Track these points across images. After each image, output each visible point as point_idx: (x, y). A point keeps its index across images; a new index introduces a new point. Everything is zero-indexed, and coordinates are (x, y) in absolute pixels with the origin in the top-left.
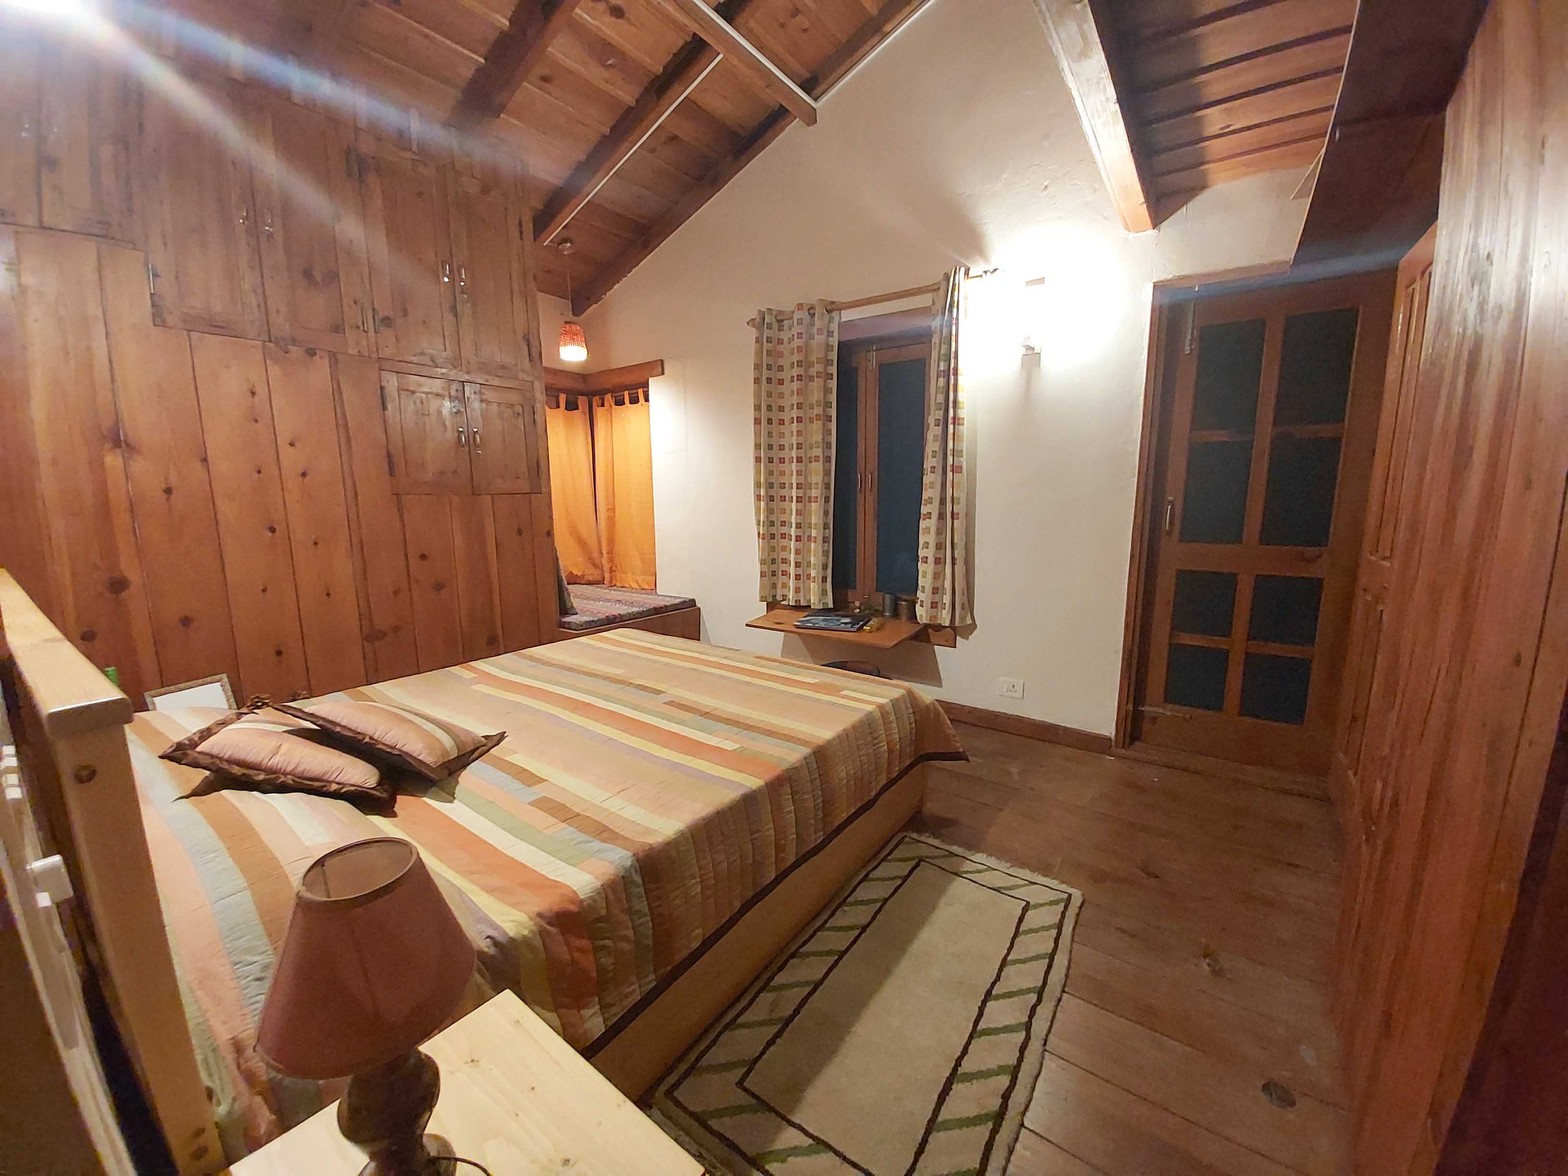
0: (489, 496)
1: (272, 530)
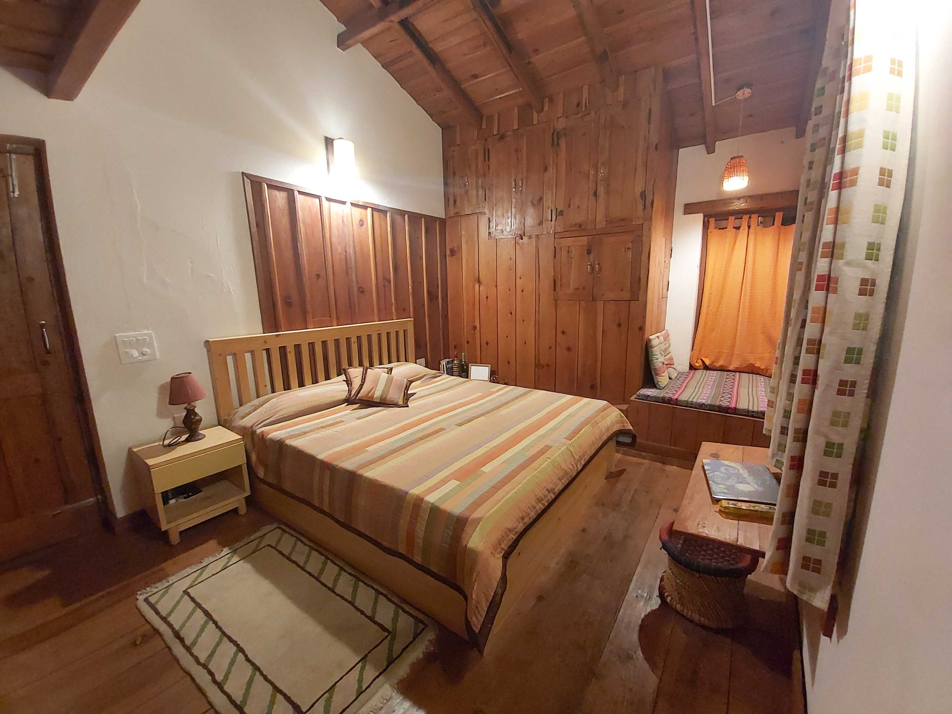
0: (603, 302)
1: (511, 314)
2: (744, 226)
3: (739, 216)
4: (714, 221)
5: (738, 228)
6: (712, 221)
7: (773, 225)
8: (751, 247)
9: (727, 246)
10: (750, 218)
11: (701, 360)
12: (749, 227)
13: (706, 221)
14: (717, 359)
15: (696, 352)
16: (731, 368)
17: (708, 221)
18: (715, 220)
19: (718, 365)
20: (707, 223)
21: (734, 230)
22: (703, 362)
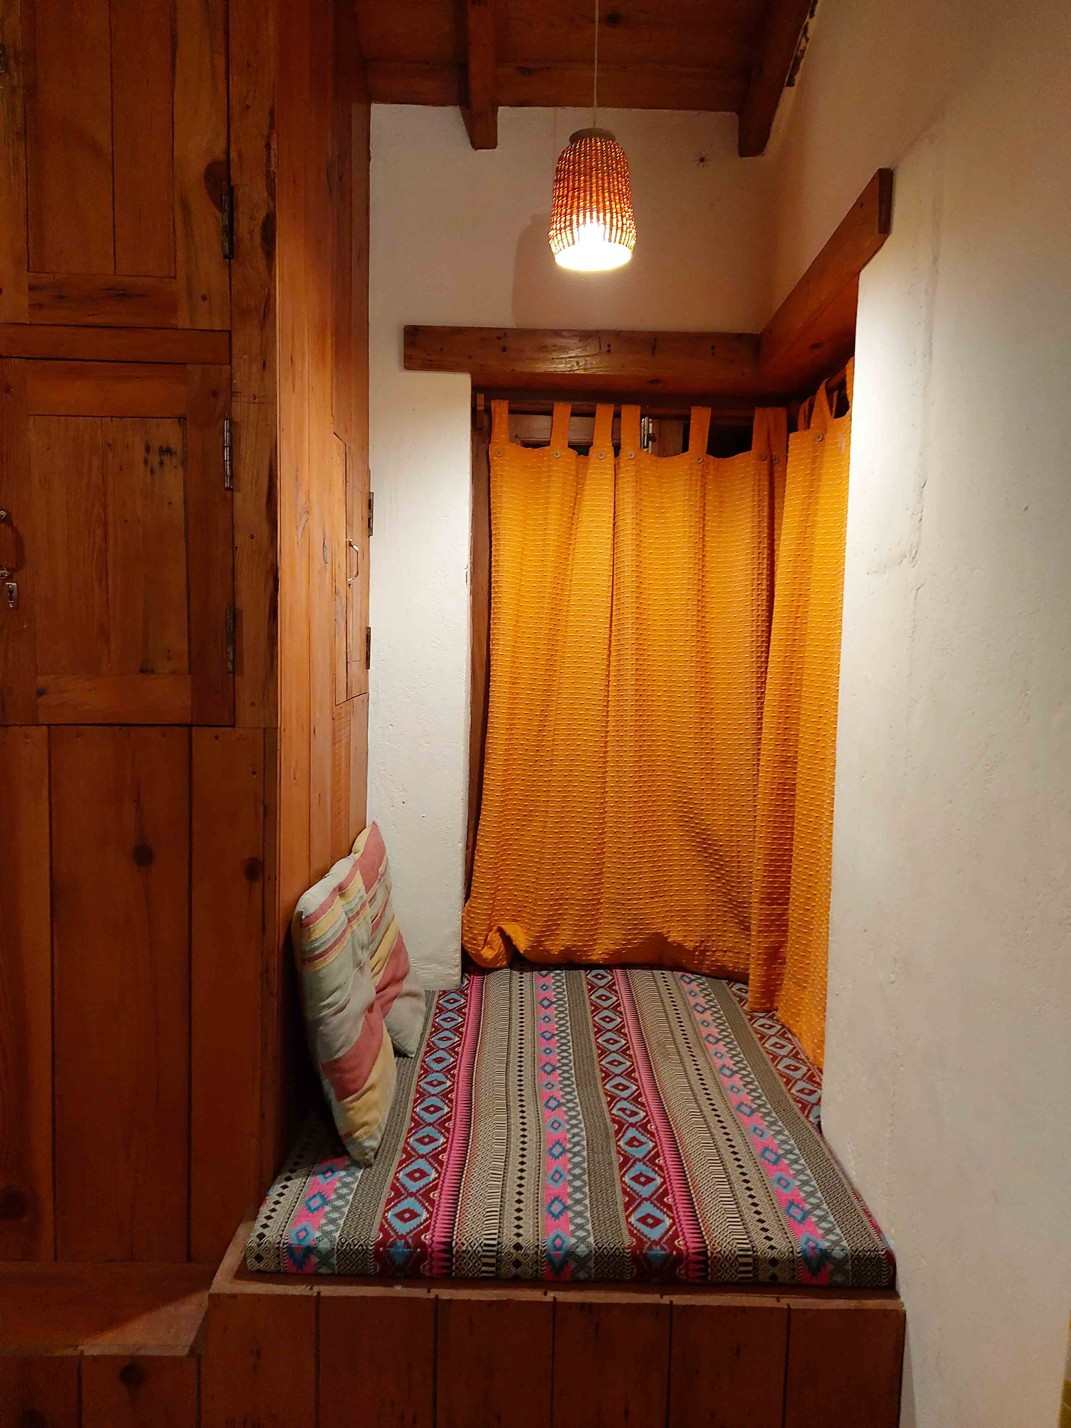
2: (603, 445)
3: (585, 406)
4: (505, 414)
5: (582, 449)
6: (500, 409)
7: (685, 448)
8: (627, 520)
9: (554, 509)
10: (617, 416)
11: (501, 931)
12: (617, 449)
13: (481, 408)
14: (550, 928)
15: (479, 903)
16: (597, 955)
17: (488, 411)
18: (511, 412)
19: (555, 947)
20: (486, 417)
21: (573, 453)
22: (507, 940)
